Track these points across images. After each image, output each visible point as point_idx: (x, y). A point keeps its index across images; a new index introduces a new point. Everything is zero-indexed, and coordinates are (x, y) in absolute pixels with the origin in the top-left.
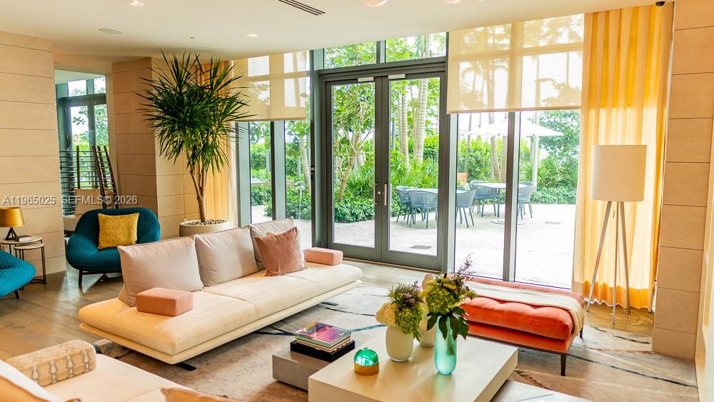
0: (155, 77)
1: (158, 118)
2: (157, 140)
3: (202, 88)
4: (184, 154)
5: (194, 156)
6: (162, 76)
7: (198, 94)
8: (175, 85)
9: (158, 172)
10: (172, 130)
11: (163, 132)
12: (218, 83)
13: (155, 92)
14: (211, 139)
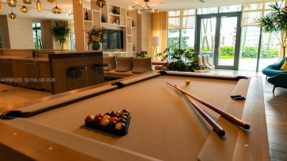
0: (52, 25)
1: (53, 33)
2: (53, 38)
3: (62, 27)
4: (59, 41)
5: (61, 41)
6: (53, 25)
7: (61, 28)
8: (56, 26)
9: (54, 45)
10: (56, 35)
11: (54, 36)
12: (65, 26)
13: (52, 28)
14: (64, 37)
